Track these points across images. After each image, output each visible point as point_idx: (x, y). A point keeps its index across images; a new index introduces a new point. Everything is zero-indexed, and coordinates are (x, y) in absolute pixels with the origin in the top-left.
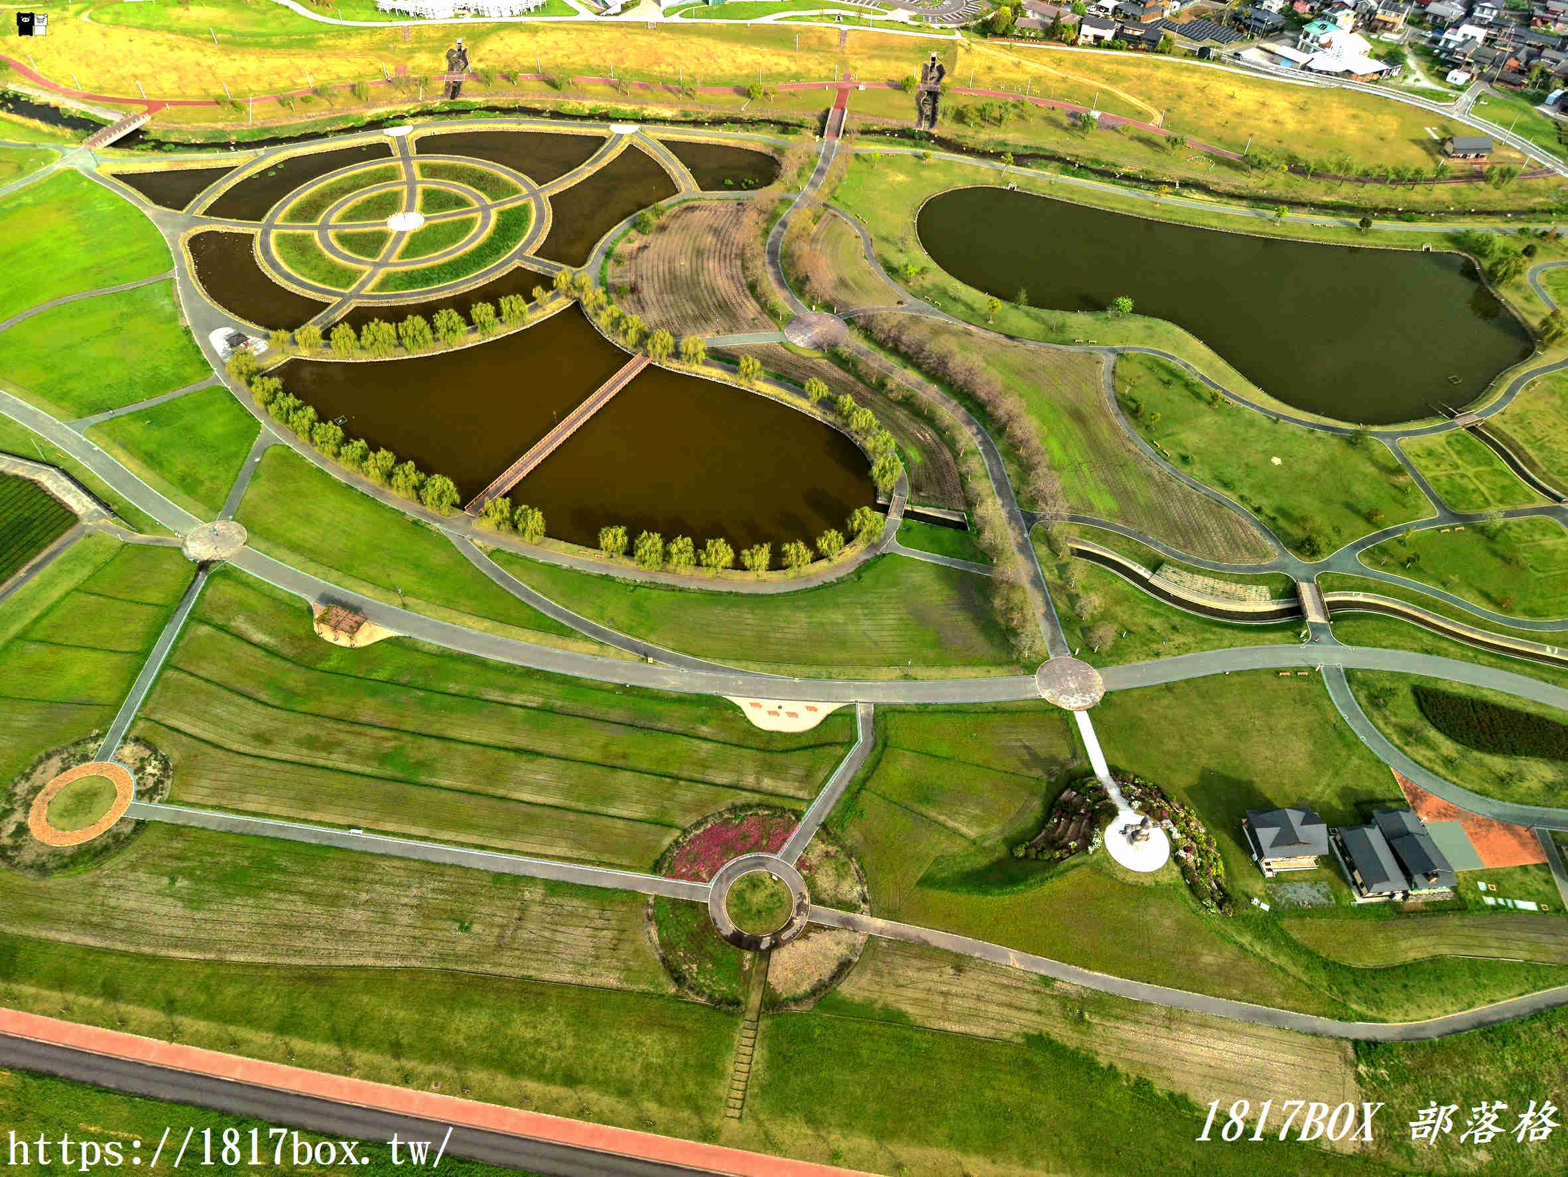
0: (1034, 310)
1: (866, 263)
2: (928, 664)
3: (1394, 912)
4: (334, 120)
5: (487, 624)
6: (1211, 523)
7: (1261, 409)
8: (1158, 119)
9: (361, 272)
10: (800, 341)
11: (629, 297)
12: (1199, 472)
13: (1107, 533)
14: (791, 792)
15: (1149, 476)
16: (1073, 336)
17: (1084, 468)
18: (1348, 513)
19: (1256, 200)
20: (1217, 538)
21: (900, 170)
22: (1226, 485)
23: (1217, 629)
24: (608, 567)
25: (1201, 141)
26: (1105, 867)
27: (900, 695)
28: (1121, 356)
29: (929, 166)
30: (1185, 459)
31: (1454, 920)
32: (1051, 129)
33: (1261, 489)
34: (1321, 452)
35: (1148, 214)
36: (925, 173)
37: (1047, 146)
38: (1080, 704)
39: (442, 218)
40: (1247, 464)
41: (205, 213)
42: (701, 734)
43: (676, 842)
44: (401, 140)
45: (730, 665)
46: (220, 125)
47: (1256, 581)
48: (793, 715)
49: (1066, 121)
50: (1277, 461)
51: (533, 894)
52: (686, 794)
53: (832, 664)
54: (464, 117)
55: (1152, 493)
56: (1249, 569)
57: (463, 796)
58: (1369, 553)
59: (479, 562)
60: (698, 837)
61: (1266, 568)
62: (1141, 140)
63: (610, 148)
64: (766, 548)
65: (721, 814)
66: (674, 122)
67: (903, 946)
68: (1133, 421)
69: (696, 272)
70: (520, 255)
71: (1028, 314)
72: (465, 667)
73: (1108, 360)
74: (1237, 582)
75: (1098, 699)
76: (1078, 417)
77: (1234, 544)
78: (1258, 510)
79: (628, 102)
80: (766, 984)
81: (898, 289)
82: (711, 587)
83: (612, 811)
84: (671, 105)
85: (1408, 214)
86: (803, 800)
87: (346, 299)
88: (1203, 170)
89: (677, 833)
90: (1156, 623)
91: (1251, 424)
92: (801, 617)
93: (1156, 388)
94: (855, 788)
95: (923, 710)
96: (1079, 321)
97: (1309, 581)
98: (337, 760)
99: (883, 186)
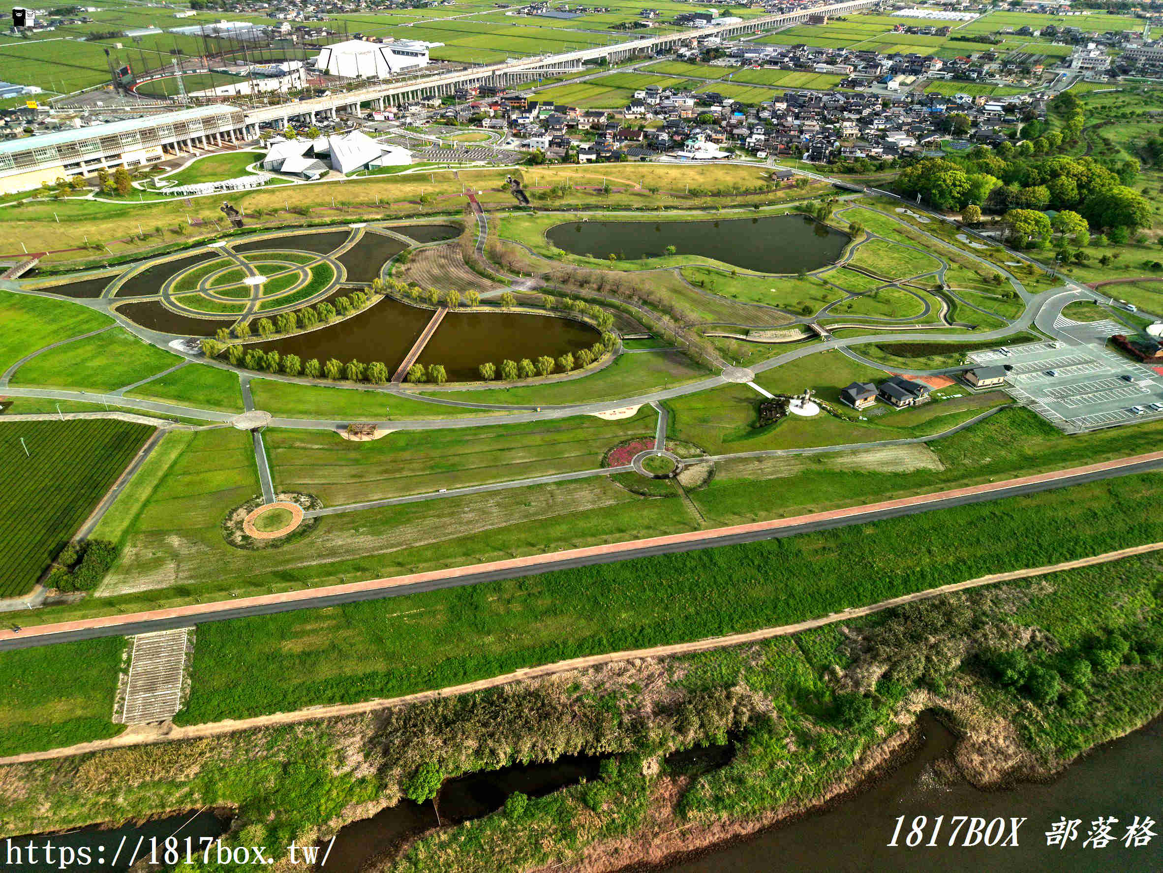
1: (534, 257)
2: (672, 383)
3: (913, 408)
6: (760, 314)
7: (754, 276)
8: (638, 186)
9: (245, 304)
10: (523, 289)
12: (743, 299)
14: (644, 432)
15: (724, 305)
16: (654, 266)
20: (766, 318)
21: (525, 221)
22: (758, 301)
24: (487, 386)
25: (665, 190)
26: (797, 418)
27: (665, 395)
28: (681, 269)
29: (538, 218)
30: (735, 296)
31: (934, 405)
32: (589, 196)
33: (773, 300)
34: (792, 284)
35: (657, 220)
36: (538, 221)
37: (591, 203)
38: (747, 380)
39: (276, 276)
40: (762, 293)
41: (116, 296)
42: (585, 427)
43: (605, 457)
44: (222, 248)
45: (579, 404)
47: (792, 329)
48: (622, 412)
49: (595, 192)
50: (773, 290)
51: (551, 488)
54: (254, 234)
55: (728, 309)
56: (786, 325)
58: (831, 311)
59: (415, 398)
60: (613, 454)
61: (793, 323)
63: (356, 235)
64: (570, 355)
66: (384, 220)
67: (729, 461)
68: (703, 289)
69: (446, 273)
70: (337, 283)
71: (629, 263)
73: (676, 271)
74: (784, 331)
75: (754, 377)
76: (678, 292)
78: (777, 306)
79: (351, 214)
80: (683, 487)
81: (556, 262)
83: (565, 456)
84: (377, 213)
85: (771, 203)
86: (651, 432)
87: (245, 316)
88: (671, 202)
89: (603, 454)
91: (755, 281)
92: (600, 382)
93: (705, 276)
94: (671, 425)
96: (652, 261)
97: (815, 324)
99: (521, 228)
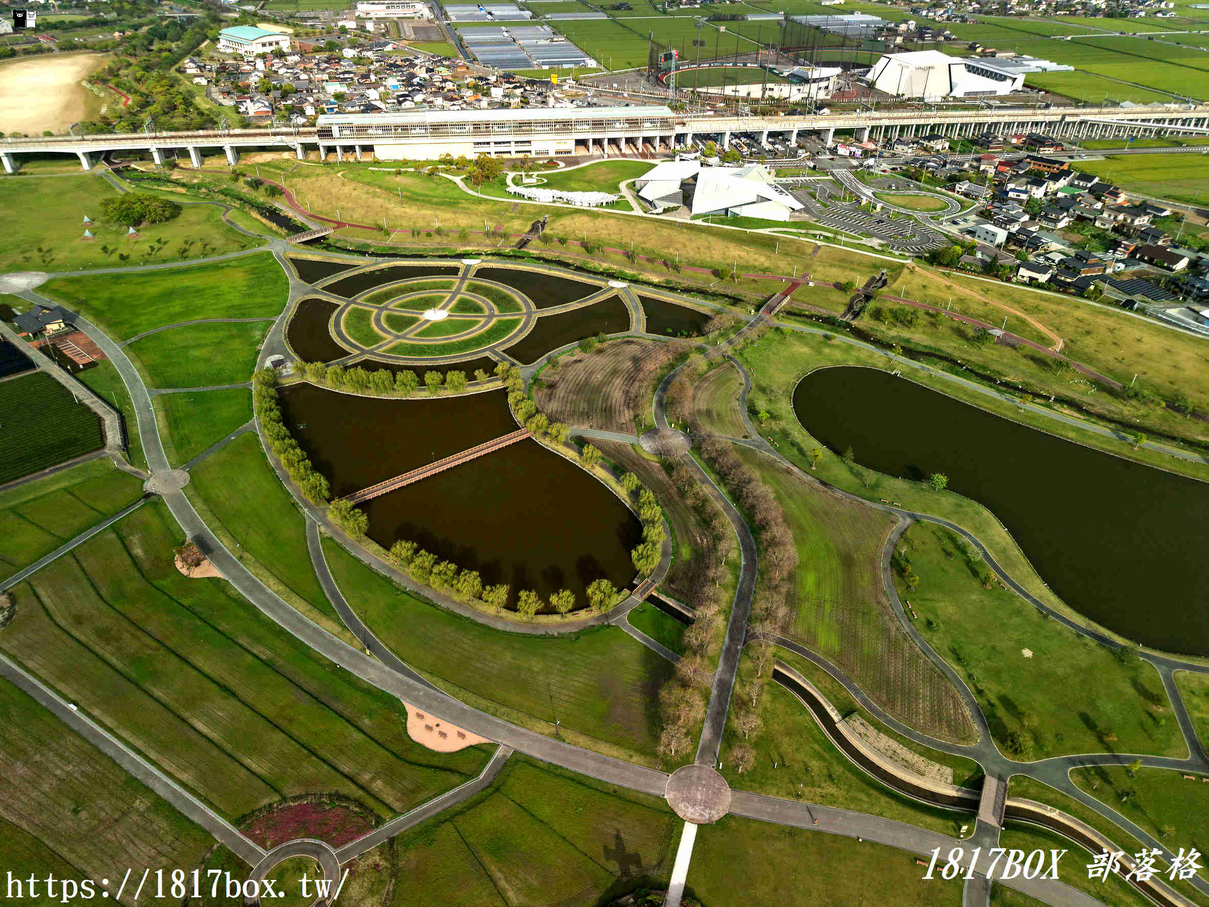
0: (858, 467)
1: (736, 404)
2: (584, 732)
4: (437, 249)
5: (281, 588)
6: (924, 690)
7: (1035, 601)
8: (1060, 346)
9: (384, 339)
10: (646, 447)
11: (545, 391)
12: (938, 640)
13: (817, 669)
14: (390, 800)
15: (886, 630)
16: (881, 495)
17: (828, 607)
18: (1082, 725)
19: (1125, 425)
20: (923, 705)
21: (807, 344)
22: (959, 660)
23: (874, 793)
24: (393, 571)
25: (1093, 369)
28: (917, 520)
29: (833, 346)
30: (930, 625)
32: (955, 337)
33: (995, 674)
34: (1083, 660)
35: (1010, 415)
36: (827, 350)
37: (944, 349)
38: (696, 816)
39: (460, 317)
40: (993, 648)
41: (324, 289)
42: (360, 724)
43: (270, 805)
44: (468, 267)
45: (424, 676)
46: (369, 242)
47: (943, 760)
48: (443, 735)
49: (971, 333)
50: (1027, 653)
51: (140, 804)
52: (309, 768)
53: (504, 704)
54: (519, 261)
55: (881, 648)
56: (940, 745)
57: (161, 708)
58: (1084, 774)
59: (313, 542)
60: (290, 808)
61: (959, 750)
62: (1033, 359)
63: (601, 294)
65: (322, 795)
66: (656, 286)
68: (897, 579)
69: (603, 384)
70: (491, 349)
71: (851, 469)
72: (241, 613)
73: (903, 522)
74: (921, 754)
75: (716, 817)
76: (847, 562)
77: (937, 716)
78: (980, 692)
79: (633, 269)
81: (750, 427)
82: (458, 611)
83: (247, 761)
84: (662, 275)
86: (391, 809)
87: (363, 352)
88: (1082, 392)
89: (277, 798)
90: (815, 764)
91: (1019, 612)
92: (508, 656)
93: (938, 556)
94: (442, 818)
95: (553, 771)
97: (1001, 778)
98: (107, 652)
99: (786, 354)
